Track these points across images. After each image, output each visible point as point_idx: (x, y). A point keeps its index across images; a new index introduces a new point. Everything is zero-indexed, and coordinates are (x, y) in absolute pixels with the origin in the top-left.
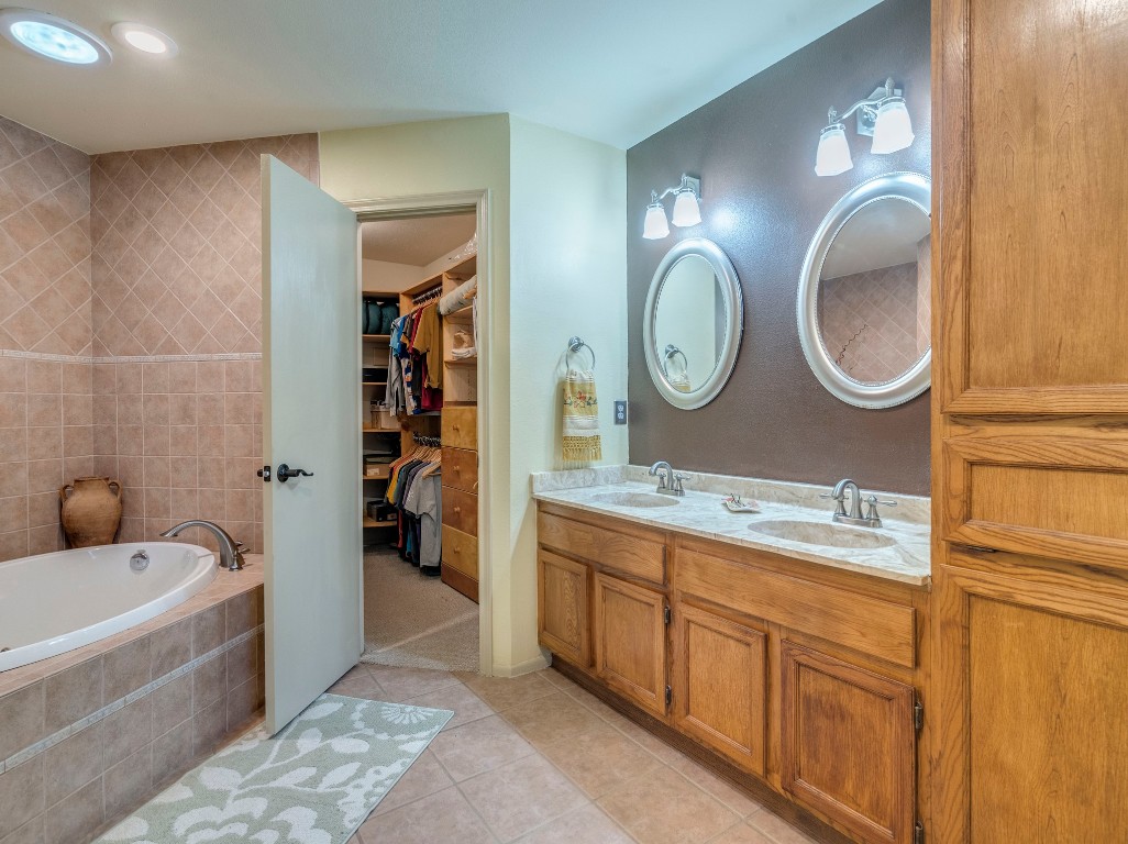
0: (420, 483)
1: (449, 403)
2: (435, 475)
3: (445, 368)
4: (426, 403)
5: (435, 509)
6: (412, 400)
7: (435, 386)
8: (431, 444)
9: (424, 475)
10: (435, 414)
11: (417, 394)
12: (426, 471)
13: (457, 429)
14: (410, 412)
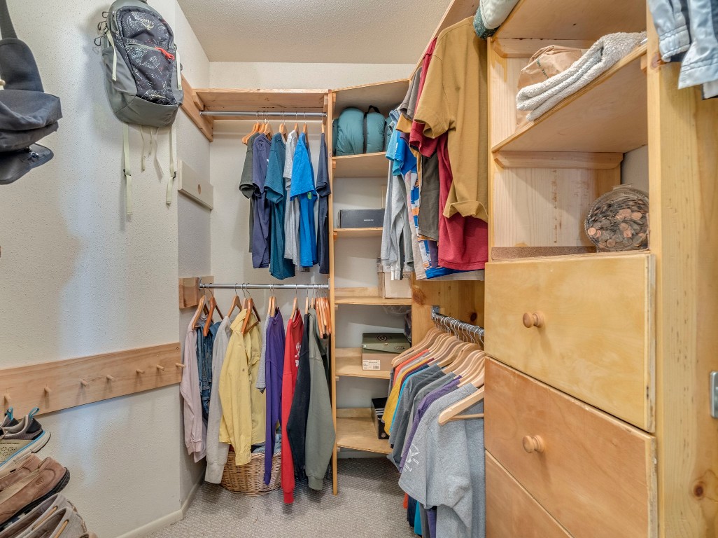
0: (435, 429)
1: (506, 252)
2: (473, 418)
3: (493, 166)
4: (449, 253)
5: (468, 498)
6: (423, 251)
7: (468, 208)
8: (464, 337)
9: (443, 417)
10: (472, 277)
11: (432, 237)
12: (448, 407)
13: (538, 326)
14: (421, 274)
